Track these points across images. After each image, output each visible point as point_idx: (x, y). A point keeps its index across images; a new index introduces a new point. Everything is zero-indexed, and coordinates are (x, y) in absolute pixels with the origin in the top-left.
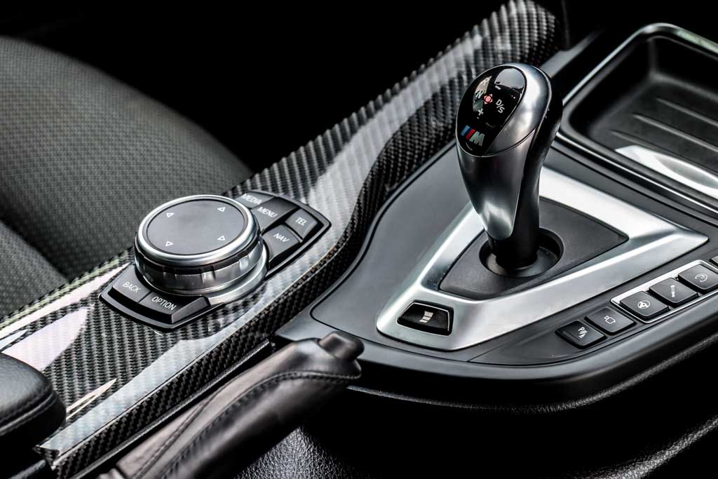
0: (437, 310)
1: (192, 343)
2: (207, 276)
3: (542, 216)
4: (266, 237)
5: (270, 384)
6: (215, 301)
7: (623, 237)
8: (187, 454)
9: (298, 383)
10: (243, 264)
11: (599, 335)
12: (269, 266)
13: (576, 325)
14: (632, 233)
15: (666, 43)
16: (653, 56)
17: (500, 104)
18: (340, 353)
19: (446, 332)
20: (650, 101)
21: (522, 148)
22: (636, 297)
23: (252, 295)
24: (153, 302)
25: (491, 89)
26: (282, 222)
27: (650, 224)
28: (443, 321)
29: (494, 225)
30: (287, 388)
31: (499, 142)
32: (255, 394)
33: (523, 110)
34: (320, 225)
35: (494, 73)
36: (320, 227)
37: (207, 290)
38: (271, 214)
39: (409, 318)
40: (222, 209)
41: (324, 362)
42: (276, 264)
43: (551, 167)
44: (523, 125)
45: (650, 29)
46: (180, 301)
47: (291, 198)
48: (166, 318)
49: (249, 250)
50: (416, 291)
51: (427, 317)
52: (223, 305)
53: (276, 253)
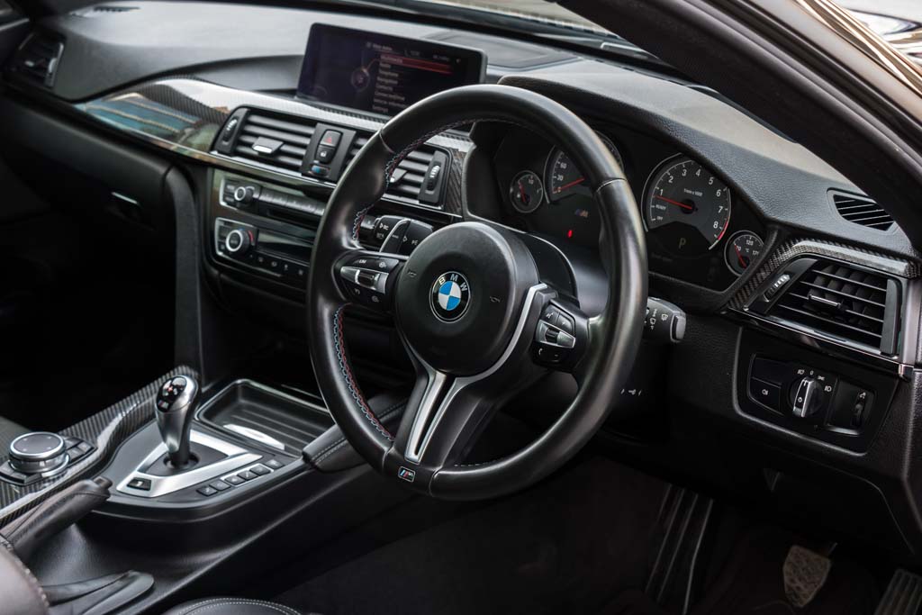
0: (144, 481)
1: (34, 494)
2: (42, 464)
3: (191, 447)
4: (69, 452)
5: (71, 496)
6: (44, 475)
7: (226, 456)
8: (31, 526)
9: (83, 496)
10: (58, 461)
11: (215, 491)
12: (69, 462)
13: (205, 487)
14: (229, 454)
15: (246, 387)
16: (240, 392)
17: (175, 390)
18: (102, 485)
19: (148, 489)
20: (239, 410)
21: (184, 410)
22: (231, 478)
23: (62, 474)
24: (15, 475)
25: (171, 385)
26: (75, 446)
27: (238, 450)
28: (147, 485)
29: (171, 447)
30: (78, 499)
31: (174, 408)
32: (64, 501)
33: (185, 394)
34: (92, 448)
35: (172, 379)
36: (92, 450)
37: (40, 471)
38: (71, 443)
39: (133, 485)
40: (50, 438)
41: (96, 489)
42: (73, 462)
43: (194, 429)
44: (184, 401)
45: (239, 381)
46: (29, 475)
47: (80, 437)
48: (22, 481)
49: (61, 454)
50: (135, 474)
51: (140, 484)
52: (48, 477)
53: (73, 457)
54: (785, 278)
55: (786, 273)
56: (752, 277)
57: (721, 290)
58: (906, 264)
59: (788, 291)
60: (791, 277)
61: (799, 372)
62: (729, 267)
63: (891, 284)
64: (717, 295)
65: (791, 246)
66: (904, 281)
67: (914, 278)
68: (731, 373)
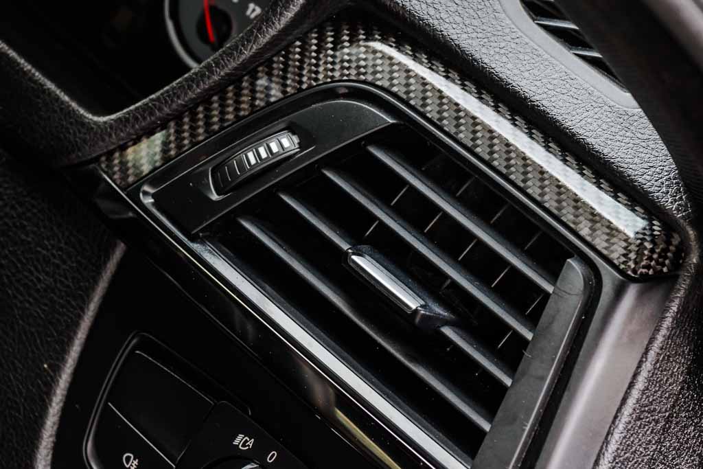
54: (286, 143)
55: (292, 129)
56: (196, 103)
57: (95, 114)
58: (641, 223)
59: (286, 186)
60: (302, 146)
61: (239, 440)
62: (170, 26)
63: (575, 271)
64: (81, 123)
65: (337, 44)
66: (609, 278)
67: (643, 279)
68: (56, 369)
